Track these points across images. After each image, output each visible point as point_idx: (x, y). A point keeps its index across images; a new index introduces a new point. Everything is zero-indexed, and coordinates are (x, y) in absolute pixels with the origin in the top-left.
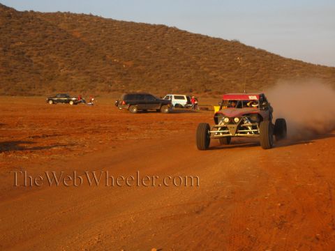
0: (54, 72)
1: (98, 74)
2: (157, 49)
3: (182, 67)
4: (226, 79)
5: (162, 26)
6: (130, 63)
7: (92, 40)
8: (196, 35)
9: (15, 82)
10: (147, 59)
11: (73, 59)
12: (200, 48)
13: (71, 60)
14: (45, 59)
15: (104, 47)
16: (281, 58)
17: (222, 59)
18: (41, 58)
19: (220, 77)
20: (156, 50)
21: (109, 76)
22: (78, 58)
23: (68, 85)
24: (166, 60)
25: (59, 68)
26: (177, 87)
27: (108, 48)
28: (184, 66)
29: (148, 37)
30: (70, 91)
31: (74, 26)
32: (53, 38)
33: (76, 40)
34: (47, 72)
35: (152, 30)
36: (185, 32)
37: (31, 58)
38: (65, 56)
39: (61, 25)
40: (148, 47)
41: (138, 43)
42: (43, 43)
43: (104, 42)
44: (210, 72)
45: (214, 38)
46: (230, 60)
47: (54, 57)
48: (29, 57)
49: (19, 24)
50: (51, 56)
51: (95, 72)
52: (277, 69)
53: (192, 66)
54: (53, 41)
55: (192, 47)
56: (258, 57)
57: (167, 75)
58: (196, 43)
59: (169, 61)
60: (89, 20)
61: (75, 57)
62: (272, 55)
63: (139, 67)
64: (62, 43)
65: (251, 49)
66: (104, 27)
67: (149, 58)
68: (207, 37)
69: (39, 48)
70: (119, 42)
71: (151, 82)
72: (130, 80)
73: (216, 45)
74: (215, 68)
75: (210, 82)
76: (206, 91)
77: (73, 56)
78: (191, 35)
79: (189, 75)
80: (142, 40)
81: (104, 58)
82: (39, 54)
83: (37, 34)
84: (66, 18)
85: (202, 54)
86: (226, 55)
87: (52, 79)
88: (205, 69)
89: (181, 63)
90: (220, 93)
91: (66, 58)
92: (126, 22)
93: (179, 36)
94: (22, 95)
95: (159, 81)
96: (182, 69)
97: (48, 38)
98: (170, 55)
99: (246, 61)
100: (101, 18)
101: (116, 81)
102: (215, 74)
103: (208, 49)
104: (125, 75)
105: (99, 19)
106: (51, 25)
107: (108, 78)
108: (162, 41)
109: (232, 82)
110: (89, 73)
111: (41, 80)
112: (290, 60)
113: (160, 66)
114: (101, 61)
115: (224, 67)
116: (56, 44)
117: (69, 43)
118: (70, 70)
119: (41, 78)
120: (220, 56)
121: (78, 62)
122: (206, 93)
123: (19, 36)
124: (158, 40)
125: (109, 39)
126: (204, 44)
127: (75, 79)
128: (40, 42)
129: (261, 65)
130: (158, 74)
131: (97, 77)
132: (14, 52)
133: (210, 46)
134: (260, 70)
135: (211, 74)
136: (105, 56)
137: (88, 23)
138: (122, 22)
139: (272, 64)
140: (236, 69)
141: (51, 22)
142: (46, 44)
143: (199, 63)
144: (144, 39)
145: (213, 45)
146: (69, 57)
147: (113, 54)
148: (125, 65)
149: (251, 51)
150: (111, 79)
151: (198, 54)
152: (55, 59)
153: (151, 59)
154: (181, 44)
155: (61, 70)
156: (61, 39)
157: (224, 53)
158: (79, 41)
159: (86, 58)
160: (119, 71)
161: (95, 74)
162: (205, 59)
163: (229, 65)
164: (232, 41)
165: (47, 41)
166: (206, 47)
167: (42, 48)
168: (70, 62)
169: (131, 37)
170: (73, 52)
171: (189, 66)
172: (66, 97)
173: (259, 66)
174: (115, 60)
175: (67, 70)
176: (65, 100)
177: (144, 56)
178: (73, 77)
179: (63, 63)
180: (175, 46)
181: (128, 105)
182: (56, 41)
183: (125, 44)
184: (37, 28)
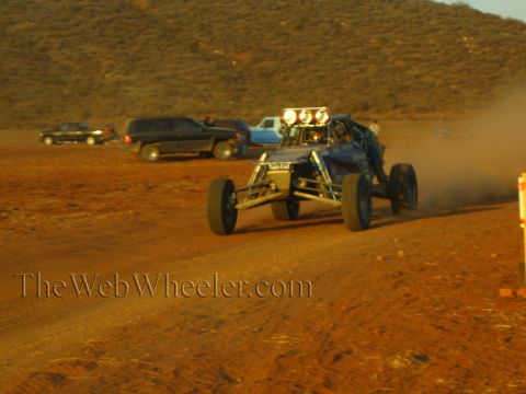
0: (92, 79)
1: (180, 79)
3: (351, 60)
4: (439, 82)
6: (247, 57)
7: (172, 12)
9: (11, 101)
10: (281, 47)
12: (388, 22)
13: (127, 54)
15: (194, 25)
17: (431, 42)
18: (67, 52)
19: (428, 79)
20: (300, 28)
21: (202, 83)
22: (140, 50)
23: (117, 106)
24: (318, 47)
25: (103, 71)
26: (337, 102)
27: (202, 27)
28: (355, 58)
29: (284, 3)
30: (120, 115)
32: (93, 11)
34: (77, 81)
37: (48, 53)
38: (114, 47)
40: (283, 23)
41: (265, 15)
43: (196, 15)
44: (408, 68)
46: (450, 44)
47: (93, 49)
48: (44, 50)
51: (175, 76)
53: (370, 57)
54: (93, 17)
55: (372, 20)
56: (507, 35)
57: (321, 78)
58: (380, 12)
59: (326, 49)
61: (135, 48)
63: (264, 64)
64: (110, 21)
65: (491, 20)
67: (285, 44)
69: (63, 33)
70: (225, 14)
71: (286, 92)
72: (245, 90)
73: (421, 13)
74: (416, 59)
75: (406, 89)
76: (395, 108)
77: (131, 46)
79: (363, 76)
80: (271, 10)
81: (194, 48)
82: (63, 45)
83: (60, 5)
85: (392, 33)
86: (441, 32)
87: (86, 94)
88: (399, 63)
89: (349, 51)
90: (424, 110)
91: (117, 51)
94: (20, 127)
95: (301, 91)
96: (351, 64)
97: (82, 12)
98: (328, 37)
99: (482, 44)
101: (216, 94)
102: (417, 72)
103: (404, 22)
104: (235, 79)
107: (201, 87)
109: (453, 87)
110: (161, 78)
111: (65, 97)
113: (307, 59)
114: (188, 54)
115: (435, 58)
116: (99, 22)
118: (127, 74)
119: (66, 91)
120: (429, 35)
121: (140, 59)
122: (398, 111)
123: (26, 9)
124: (303, 8)
126: (396, 13)
127: (133, 91)
128: (65, 20)
129: (512, 50)
130: (302, 76)
131: (180, 86)
132: (13, 41)
133: (408, 16)
134: (510, 61)
135: (409, 72)
136: (196, 44)
140: (461, 59)
142: (77, 25)
143: (385, 51)
144: (275, 7)
145: (415, 15)
146: (123, 48)
147: (212, 40)
148: (237, 61)
149: (492, 23)
150: (206, 90)
151: (385, 32)
152: (95, 53)
153: (288, 47)
154: (350, 15)
155: (107, 76)
156: (109, 14)
157: (436, 30)
158: (144, 16)
159: (159, 49)
160: (223, 73)
161: (173, 81)
162: (399, 42)
163: (447, 53)
164: (454, 5)
165: (79, 17)
166: (400, 17)
167: (70, 32)
168: (125, 57)
169: (249, 4)
170: (132, 38)
171: (365, 57)
172: (81, 129)
173: (508, 53)
174: (216, 51)
175: (119, 73)
176: (78, 136)
177: (273, 42)
178: (131, 88)
179: (110, 62)
180: (337, 20)
181: (139, 143)
182: (98, 18)
183: (237, 19)
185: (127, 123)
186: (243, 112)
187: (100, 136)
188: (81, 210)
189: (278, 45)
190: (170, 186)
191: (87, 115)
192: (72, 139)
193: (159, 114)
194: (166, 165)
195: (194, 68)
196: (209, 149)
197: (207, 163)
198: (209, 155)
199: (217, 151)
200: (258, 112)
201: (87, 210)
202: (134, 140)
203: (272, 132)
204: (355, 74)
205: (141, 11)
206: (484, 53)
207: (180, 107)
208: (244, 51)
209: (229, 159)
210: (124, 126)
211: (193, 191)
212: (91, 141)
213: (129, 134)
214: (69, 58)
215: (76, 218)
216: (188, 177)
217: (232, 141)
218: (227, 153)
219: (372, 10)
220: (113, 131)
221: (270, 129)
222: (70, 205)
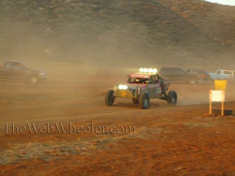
7: (198, 21)
11: (179, 37)
14: (155, 37)
18: (152, 35)
25: (166, 44)
27: (211, 28)
31: (184, 8)
32: (164, 18)
38: (172, 35)
42: (155, 23)
49: (136, 7)
66: (210, 10)
70: (221, 23)
81: (206, 37)
84: (178, 2)
92: (229, 6)
100: (208, 3)
114: (203, 39)
125: (213, 21)
128: (152, 22)
137: (196, 6)
138: (226, 6)
146: (175, 35)
147: (214, 34)
148: (224, 43)
152: (163, 37)
156: (171, 20)
165: (158, 21)
167: (154, 27)
168: (176, 39)
170: (180, 31)
174: (216, 39)
179: (169, 41)
182: (166, 22)
183: (226, 25)
184: (151, 10)
214: (152, 38)
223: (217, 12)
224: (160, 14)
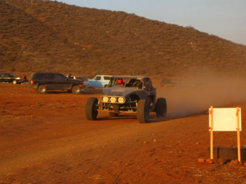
0: (17, 53)
1: (58, 56)
2: (115, 34)
4: (179, 63)
5: (122, 13)
6: (90, 47)
7: (56, 24)
8: (153, 21)
11: (36, 41)
12: (156, 34)
13: (34, 43)
14: (10, 42)
15: (66, 31)
16: (232, 43)
17: (176, 44)
18: (5, 40)
21: (68, 58)
22: (40, 41)
23: (27, 66)
24: (123, 44)
25: (22, 50)
27: (70, 32)
28: (140, 50)
29: (108, 23)
30: (29, 71)
31: (40, 11)
32: (19, 22)
33: (40, 25)
34: (10, 54)
35: (112, 16)
36: (143, 18)
38: (28, 39)
39: (28, 11)
40: (107, 32)
41: (99, 28)
42: (9, 26)
43: (67, 26)
44: (165, 55)
45: (170, 25)
46: (184, 45)
47: (18, 39)
50: (16, 39)
51: (56, 54)
52: (227, 54)
53: (147, 49)
54: (19, 24)
55: (148, 33)
56: (211, 42)
57: (123, 58)
58: (153, 29)
59: (127, 45)
60: (54, 6)
61: (37, 40)
62: (224, 41)
64: (27, 27)
65: (204, 35)
66: (67, 13)
67: (108, 42)
68: (164, 23)
69: (4, 31)
70: (80, 26)
71: (107, 64)
72: (88, 62)
73: (172, 31)
74: (169, 51)
76: (158, 73)
77: (36, 39)
78: (149, 21)
81: (65, 41)
82: (4, 37)
83: (3, 18)
84: (33, 4)
85: (157, 39)
86: (180, 40)
87: (14, 60)
88: (160, 53)
89: (138, 46)
91: (29, 41)
92: (88, 8)
93: (137, 22)
95: (115, 63)
96: (138, 52)
97: (14, 22)
98: (128, 39)
99: (199, 46)
100: (65, 5)
101: (74, 63)
102: (169, 57)
103: (164, 34)
104: (84, 57)
105: (64, 5)
106: (18, 10)
107: (68, 60)
108: (121, 26)
109: (185, 65)
110: (50, 54)
111: (3, 61)
112: (241, 46)
113: (118, 49)
114: (62, 44)
116: (21, 27)
117: (34, 27)
118: (32, 52)
119: (4, 59)
120: (175, 41)
121: (40, 45)
124: (117, 25)
125: (72, 24)
126: (160, 30)
127: (36, 60)
128: (6, 25)
129: (213, 50)
130: (115, 57)
131: (58, 59)
134: (211, 55)
136: (67, 40)
137: (53, 8)
138: (85, 8)
139: (223, 49)
140: (189, 52)
141: (18, 7)
142: (11, 28)
143: (154, 47)
144: (103, 24)
145: (169, 31)
146: (32, 40)
147: (74, 38)
148: (85, 48)
149: (204, 36)
150: (70, 61)
151: (154, 38)
152: (19, 41)
153: (109, 42)
154: (139, 29)
155: (24, 52)
156: (26, 23)
157: (178, 39)
158: (43, 25)
159: (48, 41)
160: (78, 53)
161: (55, 56)
162: (160, 43)
163: (183, 50)
164: (187, 27)
165: (12, 24)
166: (162, 32)
167: (8, 31)
168: (33, 44)
169: (92, 22)
170: (36, 35)
171: (145, 49)
172: (10, 76)
173: (211, 51)
174: (76, 43)
175: (29, 51)
176: (9, 80)
177: (103, 40)
178: (34, 58)
179: (26, 46)
180: (133, 31)
181: (37, 84)
182: (21, 25)
183: (86, 29)
184: (4, 12)
185: (32, 74)
186: (87, 72)
187: (19, 80)
188: (8, 114)
189: (105, 42)
190: (50, 105)
191: (14, 70)
192: (6, 81)
193: (47, 71)
194: (50, 95)
195: (65, 50)
196: (70, 89)
197: (69, 95)
198: (70, 92)
199: (74, 90)
200: (94, 72)
201: (11, 114)
202: (35, 83)
203: (100, 82)
204: (140, 57)
205: (41, 23)
206: (200, 50)
207: (57, 69)
208: (88, 44)
209: (79, 94)
210: (30, 76)
211: (61, 108)
212: (15, 82)
213: (33, 80)
214: (6, 43)
215: (5, 118)
216: (59, 101)
217: (80, 86)
218: (78, 91)
219: (149, 28)
220: (25, 78)
221: (99, 81)
222: (3, 112)
223: (76, 14)
224: (14, 17)
